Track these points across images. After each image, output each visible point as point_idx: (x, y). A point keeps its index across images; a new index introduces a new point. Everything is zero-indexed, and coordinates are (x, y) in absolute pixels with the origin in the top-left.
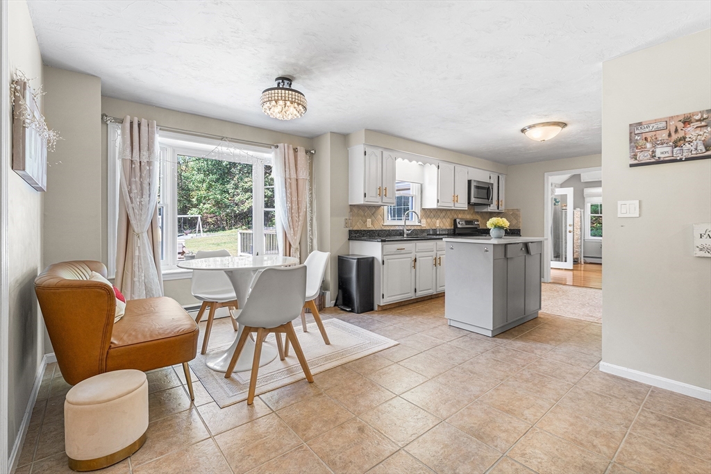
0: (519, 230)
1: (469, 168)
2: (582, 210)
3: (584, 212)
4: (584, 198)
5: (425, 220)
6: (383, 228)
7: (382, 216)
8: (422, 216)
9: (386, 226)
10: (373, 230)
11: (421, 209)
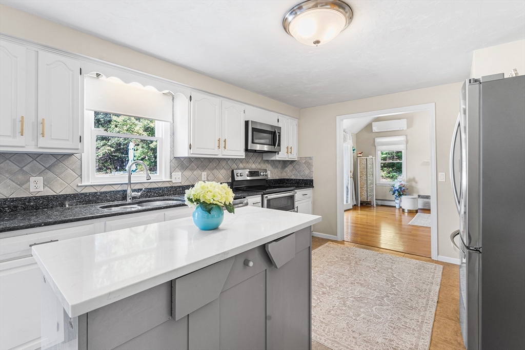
0: (311, 181)
1: (246, 105)
2: (374, 158)
3: (375, 159)
4: (375, 146)
5: (180, 173)
6: (79, 190)
7: (78, 171)
8: (174, 167)
9: (86, 186)
10: (48, 197)
11: (172, 158)
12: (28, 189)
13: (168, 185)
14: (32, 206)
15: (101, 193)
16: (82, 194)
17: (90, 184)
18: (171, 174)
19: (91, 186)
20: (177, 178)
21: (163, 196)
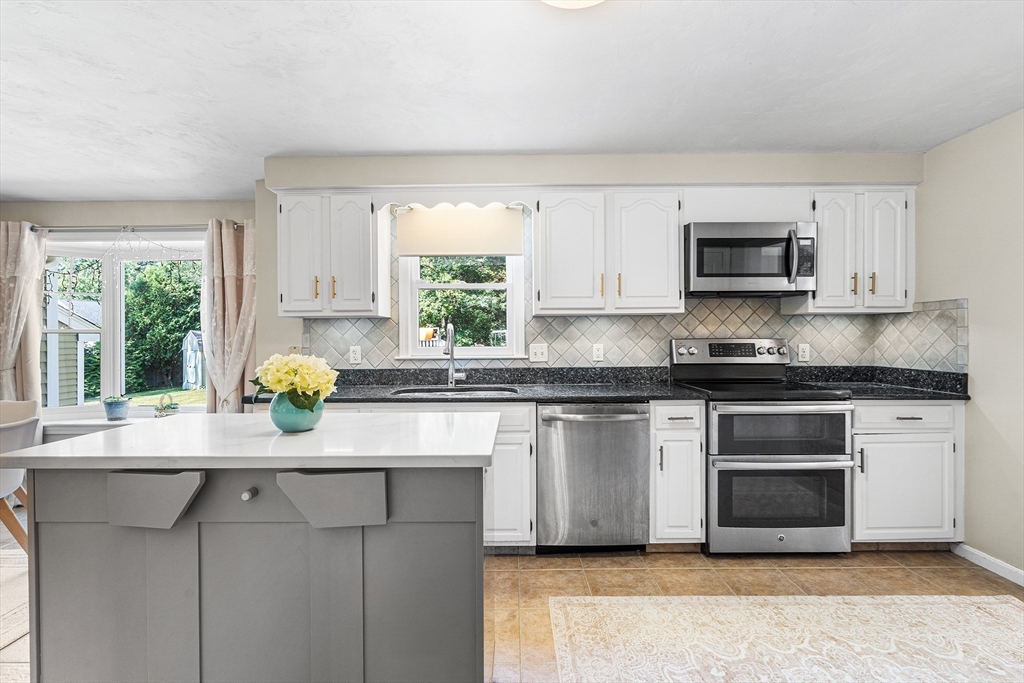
5: (546, 345)
6: (397, 365)
7: (395, 340)
8: (533, 335)
9: (405, 360)
10: (364, 370)
11: (529, 318)
12: (348, 360)
13: (521, 365)
14: (350, 381)
15: (421, 370)
16: (398, 370)
17: (409, 357)
18: (527, 347)
19: (411, 360)
20: (539, 355)
21: (512, 383)
